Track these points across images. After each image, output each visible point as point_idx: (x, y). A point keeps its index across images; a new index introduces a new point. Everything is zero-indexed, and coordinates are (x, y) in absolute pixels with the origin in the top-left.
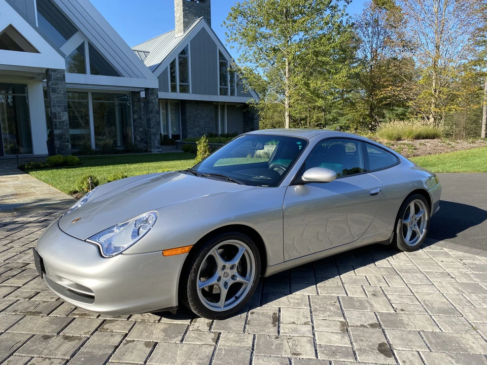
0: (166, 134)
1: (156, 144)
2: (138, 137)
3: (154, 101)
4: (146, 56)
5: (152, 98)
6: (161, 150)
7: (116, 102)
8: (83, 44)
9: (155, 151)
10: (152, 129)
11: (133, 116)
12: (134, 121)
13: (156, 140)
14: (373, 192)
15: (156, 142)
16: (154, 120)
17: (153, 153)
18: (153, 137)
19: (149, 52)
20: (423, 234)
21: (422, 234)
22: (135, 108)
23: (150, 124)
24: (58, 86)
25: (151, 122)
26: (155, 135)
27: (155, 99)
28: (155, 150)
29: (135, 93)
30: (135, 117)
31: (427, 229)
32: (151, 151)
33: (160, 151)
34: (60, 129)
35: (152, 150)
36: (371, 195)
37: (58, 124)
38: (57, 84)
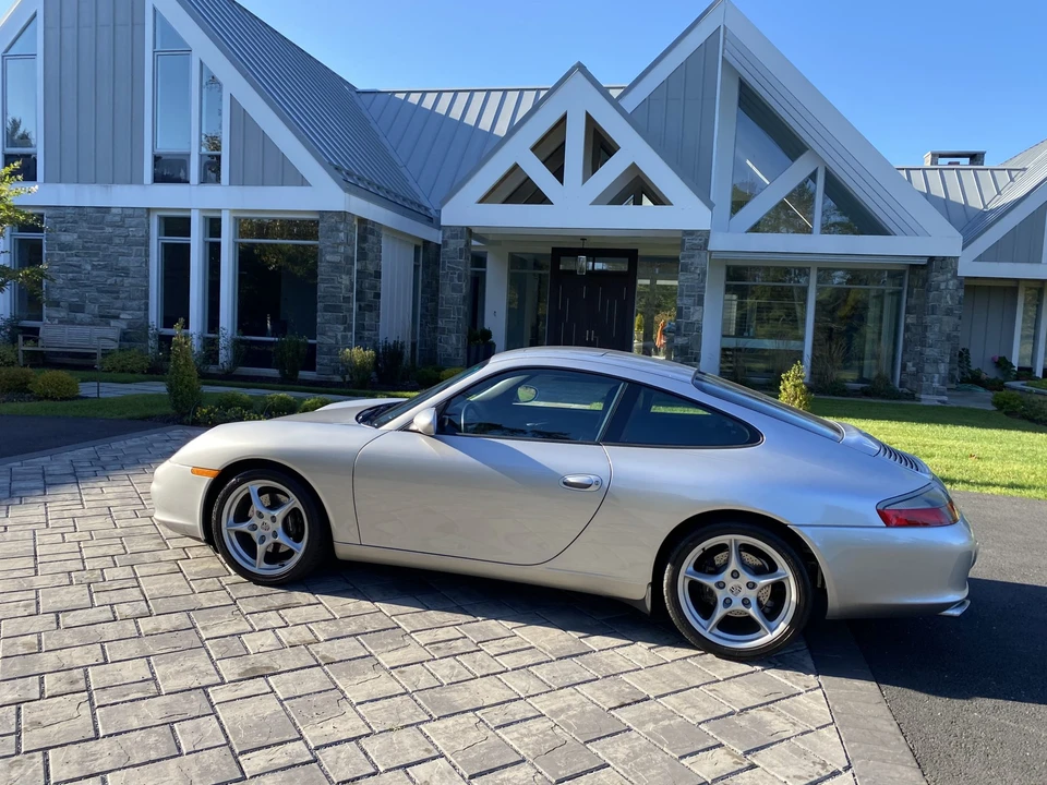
0: (1027, 363)
1: (936, 385)
2: (910, 364)
3: (943, 286)
4: (1012, 180)
5: (941, 278)
6: (945, 398)
7: (889, 288)
8: (813, 176)
9: (928, 399)
10: (928, 350)
11: (906, 319)
12: (907, 328)
13: (937, 376)
14: (571, 479)
15: (936, 380)
16: (937, 330)
17: (922, 403)
18: (928, 368)
19: (1024, 169)
20: (776, 633)
21: (772, 631)
22: (913, 301)
23: (926, 337)
24: (693, 260)
25: (928, 334)
26: (936, 362)
27: (947, 281)
28: (929, 397)
29: (915, 269)
30: (909, 321)
31: (791, 624)
32: (919, 400)
33: (944, 402)
34: (685, 335)
35: (922, 396)
36: (565, 483)
37: (683, 327)
38: (693, 256)
